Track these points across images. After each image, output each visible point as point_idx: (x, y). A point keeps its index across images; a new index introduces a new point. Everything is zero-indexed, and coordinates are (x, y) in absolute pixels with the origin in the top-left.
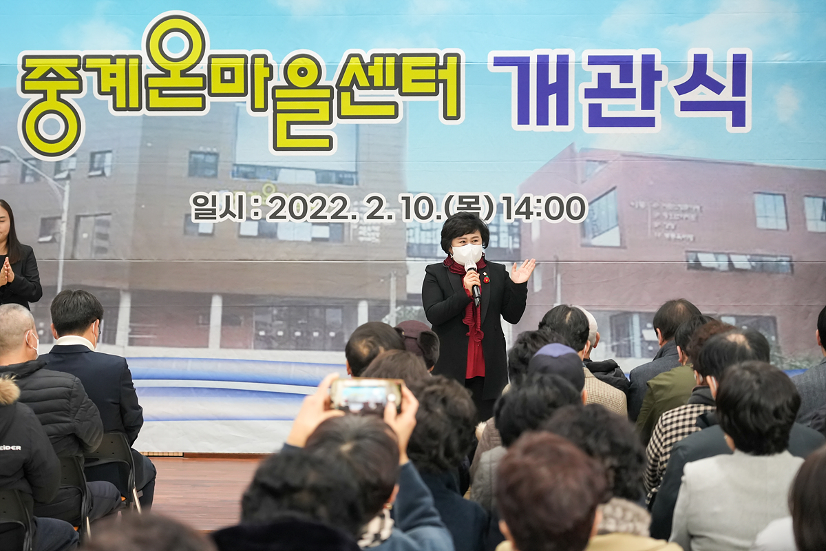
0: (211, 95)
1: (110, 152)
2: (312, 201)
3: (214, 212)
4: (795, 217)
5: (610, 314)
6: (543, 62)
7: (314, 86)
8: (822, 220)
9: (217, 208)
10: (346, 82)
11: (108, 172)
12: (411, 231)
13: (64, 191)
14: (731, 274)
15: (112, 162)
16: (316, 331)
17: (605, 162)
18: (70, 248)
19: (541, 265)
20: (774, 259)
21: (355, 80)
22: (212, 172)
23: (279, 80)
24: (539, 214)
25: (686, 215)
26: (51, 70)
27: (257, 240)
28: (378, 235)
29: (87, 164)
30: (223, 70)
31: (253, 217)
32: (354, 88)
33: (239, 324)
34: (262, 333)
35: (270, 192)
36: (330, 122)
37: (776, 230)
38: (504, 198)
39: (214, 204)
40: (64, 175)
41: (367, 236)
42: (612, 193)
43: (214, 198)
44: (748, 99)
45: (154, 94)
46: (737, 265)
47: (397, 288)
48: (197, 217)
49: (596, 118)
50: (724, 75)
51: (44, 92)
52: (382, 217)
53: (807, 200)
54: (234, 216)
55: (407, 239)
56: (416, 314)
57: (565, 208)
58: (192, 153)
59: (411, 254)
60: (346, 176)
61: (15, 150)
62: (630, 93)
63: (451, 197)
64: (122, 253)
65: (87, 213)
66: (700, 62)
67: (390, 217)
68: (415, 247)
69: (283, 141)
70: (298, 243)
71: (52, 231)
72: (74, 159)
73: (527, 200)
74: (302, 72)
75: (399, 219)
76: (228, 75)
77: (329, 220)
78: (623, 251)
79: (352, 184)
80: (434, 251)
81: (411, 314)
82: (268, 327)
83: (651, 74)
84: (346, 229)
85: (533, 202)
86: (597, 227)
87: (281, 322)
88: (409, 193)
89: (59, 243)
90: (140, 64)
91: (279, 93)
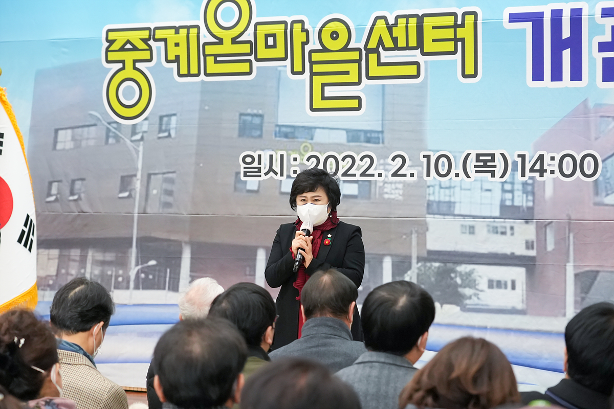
0: (257, 60)
1: (174, 115)
2: (343, 159)
3: (259, 170)
6: (557, 16)
7: (345, 49)
9: (262, 166)
10: (373, 44)
11: (173, 133)
12: (431, 188)
13: (139, 151)
15: (177, 124)
18: (143, 203)
19: (553, 224)
21: (380, 42)
22: (258, 133)
23: (314, 44)
26: (128, 42)
28: (401, 192)
29: (157, 126)
30: (267, 36)
31: (292, 174)
32: (381, 49)
35: (306, 151)
36: (359, 83)
38: (519, 156)
39: (260, 163)
40: (138, 137)
41: (392, 194)
43: (260, 156)
45: (210, 60)
47: (418, 244)
48: (245, 175)
49: (610, 73)
51: (123, 62)
52: (405, 175)
54: (276, 173)
55: (427, 196)
56: (436, 270)
58: (241, 115)
59: (430, 211)
60: (373, 135)
61: (100, 114)
63: (468, 155)
64: (184, 210)
65: (157, 172)
67: (412, 175)
68: (435, 205)
69: (318, 102)
71: (129, 188)
72: (146, 122)
73: (541, 158)
75: (420, 177)
76: (271, 41)
77: (358, 178)
79: (378, 143)
80: (452, 209)
81: (430, 271)
84: (373, 186)
85: (547, 160)
86: (610, 185)
88: (430, 151)
89: (134, 199)
90: (198, 33)
91: (316, 57)
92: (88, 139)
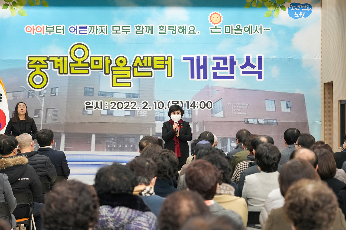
0: (91, 69)
1: (58, 88)
2: (125, 103)
3: (92, 107)
4: (278, 107)
5: (221, 138)
6: (198, 59)
7: (125, 66)
8: (286, 108)
9: (93, 106)
10: (135, 65)
11: (57, 94)
12: (157, 112)
13: (42, 101)
14: (258, 125)
15: (58, 91)
16: (126, 145)
17: (218, 90)
18: (45, 119)
19: (198, 123)
20: (272, 120)
21: (138, 64)
22: (92, 94)
23: (113, 64)
24: (198, 107)
25: (244, 107)
26: (38, 61)
27: (107, 116)
28: (146, 114)
29: (50, 92)
30: (95, 61)
31: (105, 109)
32: (138, 67)
33: (101, 143)
34: (109, 146)
35: (111, 101)
36: (130, 78)
37: (272, 111)
38: (187, 102)
39: (92, 105)
40: (42, 95)
41: (143, 114)
42: (221, 100)
43: (92, 102)
44: (263, 70)
45: (72, 69)
46: (260, 122)
47: (152, 131)
48: (87, 109)
49: (215, 76)
50: (255, 63)
51: (35, 68)
52: (147, 108)
53: (281, 102)
54: (99, 108)
55: (156, 115)
57: (206, 105)
58: (85, 88)
59: (157, 120)
60: (136, 95)
61: (25, 87)
62: (226, 69)
63: (170, 102)
64: (62, 120)
65: (50, 108)
66: (248, 59)
68: (158, 118)
69: (115, 84)
70: (120, 117)
71: (39, 114)
72: (46, 90)
73: (194, 103)
74: (121, 62)
75: (153, 109)
76: (97, 63)
77: (130, 109)
78: (224, 118)
79: (138, 98)
80: (164, 119)
82: (111, 144)
83: (233, 63)
84: (136, 112)
85: (196, 103)
86: (216, 111)
87: (115, 142)
88: (156, 100)
89: (41, 118)
90: (68, 59)
91: (114, 69)
92: (20, 96)
